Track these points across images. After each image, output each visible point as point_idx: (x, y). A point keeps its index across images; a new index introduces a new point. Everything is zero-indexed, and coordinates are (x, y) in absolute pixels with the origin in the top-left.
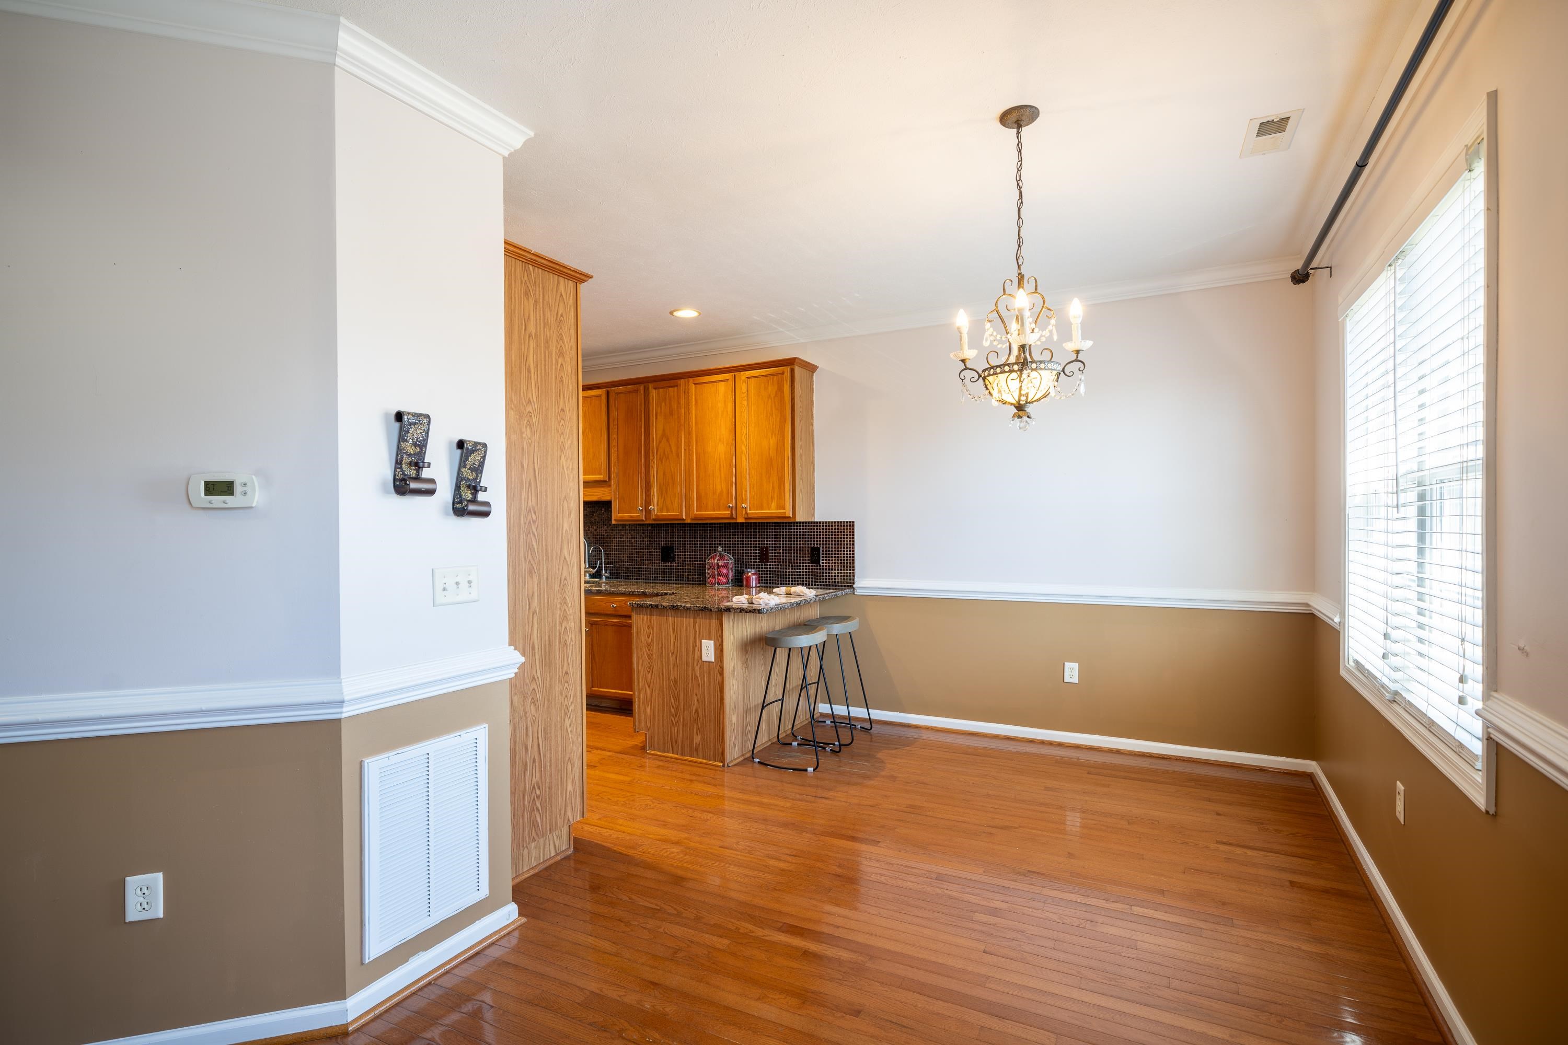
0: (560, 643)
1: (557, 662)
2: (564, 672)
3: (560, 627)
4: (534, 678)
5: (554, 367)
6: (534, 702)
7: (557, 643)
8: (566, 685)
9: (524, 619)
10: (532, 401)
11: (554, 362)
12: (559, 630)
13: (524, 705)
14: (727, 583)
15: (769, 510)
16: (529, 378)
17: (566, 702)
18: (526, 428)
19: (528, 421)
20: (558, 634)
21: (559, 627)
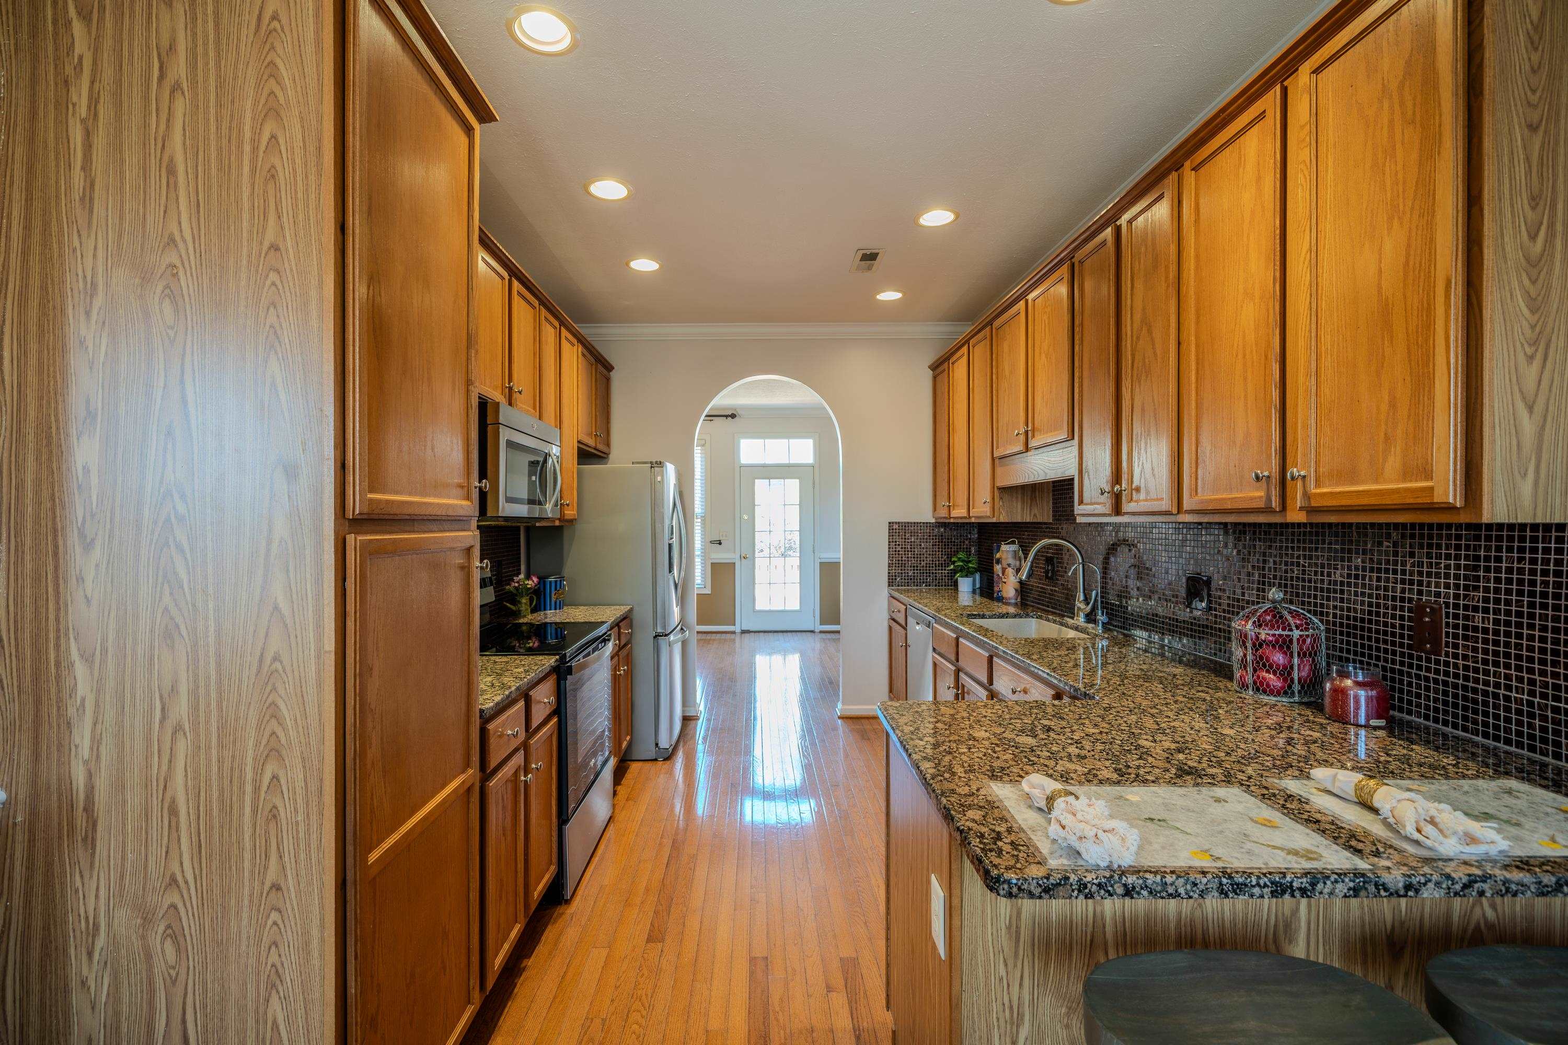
0: (255, 811)
1: (247, 856)
2: (268, 885)
3: (259, 771)
4: (173, 880)
5: (247, 148)
6: (174, 935)
7: (248, 810)
8: (274, 916)
9: (148, 740)
10: (178, 238)
11: (248, 134)
12: (254, 780)
13: (143, 937)
14: (1286, 691)
15: (1376, 481)
16: (172, 186)
17: (274, 958)
18: (161, 303)
19: (167, 287)
20: (249, 788)
21: (255, 772)
